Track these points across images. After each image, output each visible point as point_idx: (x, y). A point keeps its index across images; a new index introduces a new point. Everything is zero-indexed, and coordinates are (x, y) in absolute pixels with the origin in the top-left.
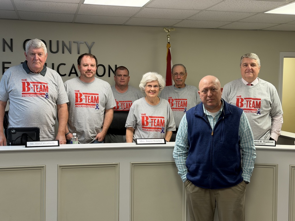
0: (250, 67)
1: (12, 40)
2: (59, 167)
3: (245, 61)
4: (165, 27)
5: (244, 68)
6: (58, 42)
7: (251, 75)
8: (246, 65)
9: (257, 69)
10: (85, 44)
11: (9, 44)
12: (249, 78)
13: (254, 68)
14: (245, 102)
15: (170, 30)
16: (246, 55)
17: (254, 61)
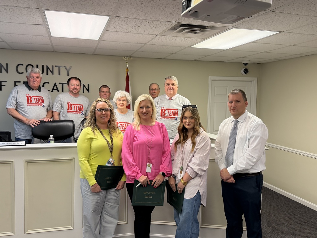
0: (171, 86)
1: (7, 64)
2: (25, 161)
3: (168, 81)
4: (124, 57)
5: (167, 87)
6: (43, 66)
7: (172, 92)
8: (169, 85)
9: (176, 87)
10: (64, 68)
11: (5, 67)
12: (170, 94)
13: (174, 87)
14: (166, 112)
15: (128, 59)
16: (169, 77)
17: (174, 82)
